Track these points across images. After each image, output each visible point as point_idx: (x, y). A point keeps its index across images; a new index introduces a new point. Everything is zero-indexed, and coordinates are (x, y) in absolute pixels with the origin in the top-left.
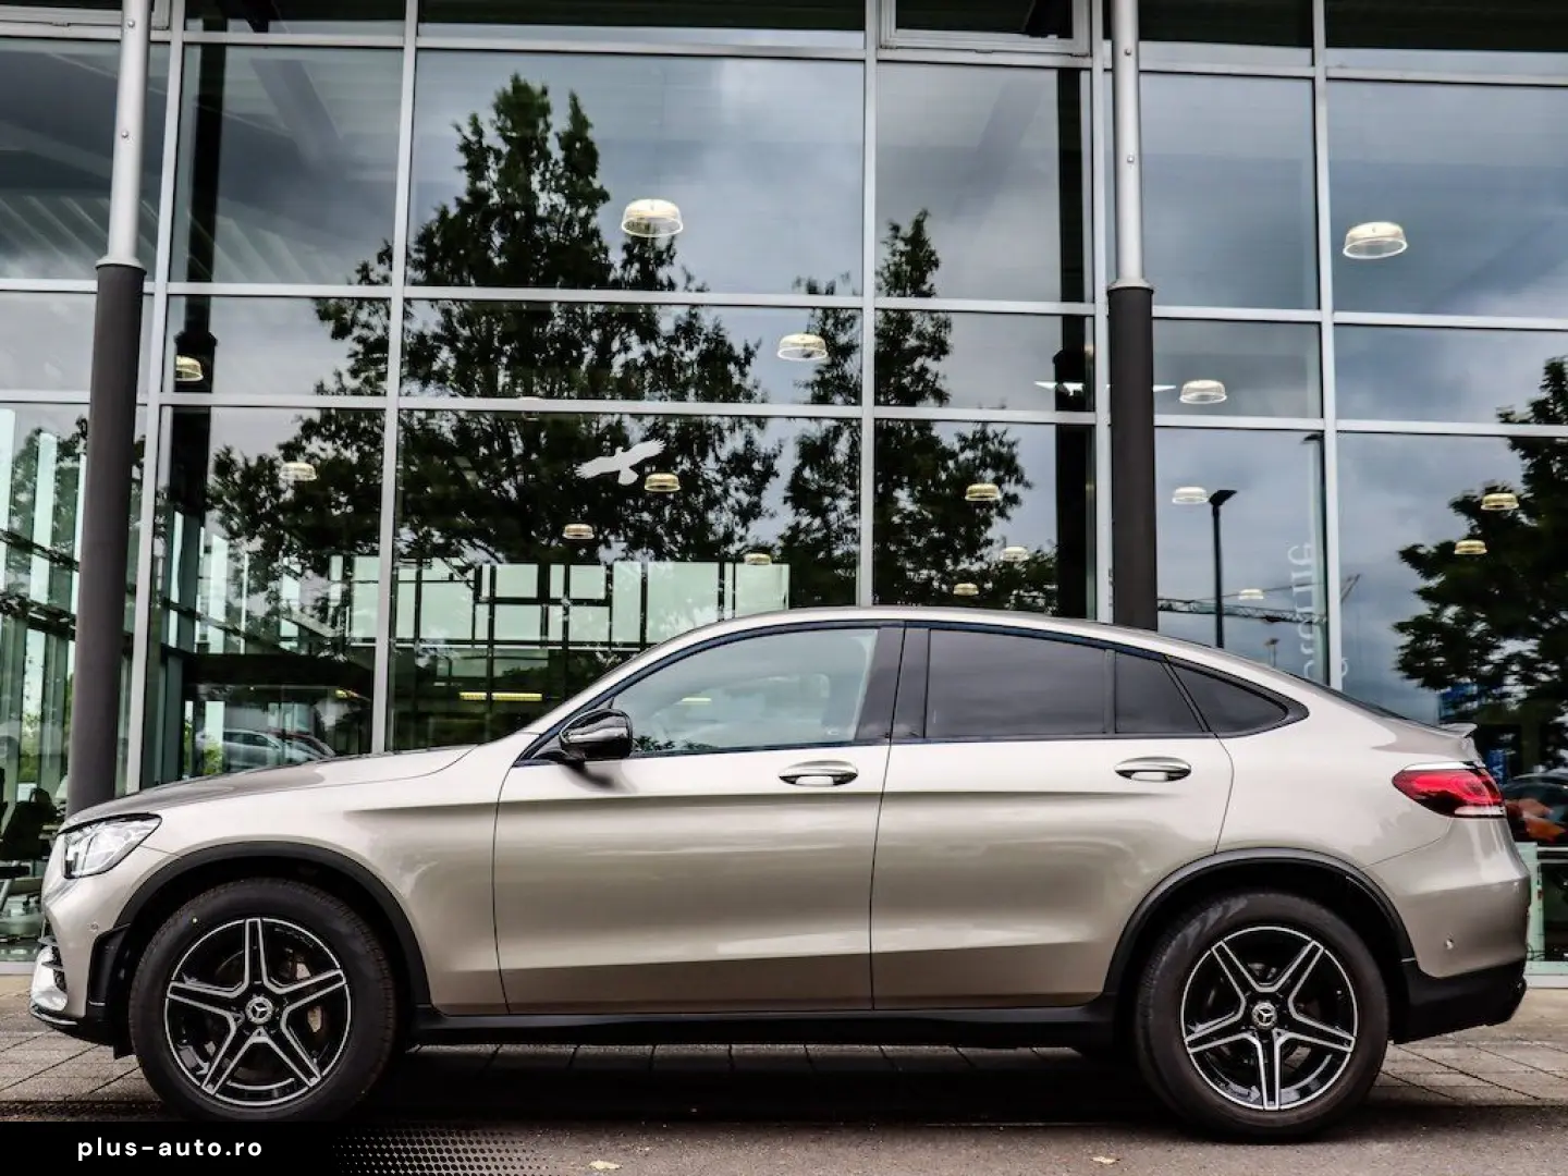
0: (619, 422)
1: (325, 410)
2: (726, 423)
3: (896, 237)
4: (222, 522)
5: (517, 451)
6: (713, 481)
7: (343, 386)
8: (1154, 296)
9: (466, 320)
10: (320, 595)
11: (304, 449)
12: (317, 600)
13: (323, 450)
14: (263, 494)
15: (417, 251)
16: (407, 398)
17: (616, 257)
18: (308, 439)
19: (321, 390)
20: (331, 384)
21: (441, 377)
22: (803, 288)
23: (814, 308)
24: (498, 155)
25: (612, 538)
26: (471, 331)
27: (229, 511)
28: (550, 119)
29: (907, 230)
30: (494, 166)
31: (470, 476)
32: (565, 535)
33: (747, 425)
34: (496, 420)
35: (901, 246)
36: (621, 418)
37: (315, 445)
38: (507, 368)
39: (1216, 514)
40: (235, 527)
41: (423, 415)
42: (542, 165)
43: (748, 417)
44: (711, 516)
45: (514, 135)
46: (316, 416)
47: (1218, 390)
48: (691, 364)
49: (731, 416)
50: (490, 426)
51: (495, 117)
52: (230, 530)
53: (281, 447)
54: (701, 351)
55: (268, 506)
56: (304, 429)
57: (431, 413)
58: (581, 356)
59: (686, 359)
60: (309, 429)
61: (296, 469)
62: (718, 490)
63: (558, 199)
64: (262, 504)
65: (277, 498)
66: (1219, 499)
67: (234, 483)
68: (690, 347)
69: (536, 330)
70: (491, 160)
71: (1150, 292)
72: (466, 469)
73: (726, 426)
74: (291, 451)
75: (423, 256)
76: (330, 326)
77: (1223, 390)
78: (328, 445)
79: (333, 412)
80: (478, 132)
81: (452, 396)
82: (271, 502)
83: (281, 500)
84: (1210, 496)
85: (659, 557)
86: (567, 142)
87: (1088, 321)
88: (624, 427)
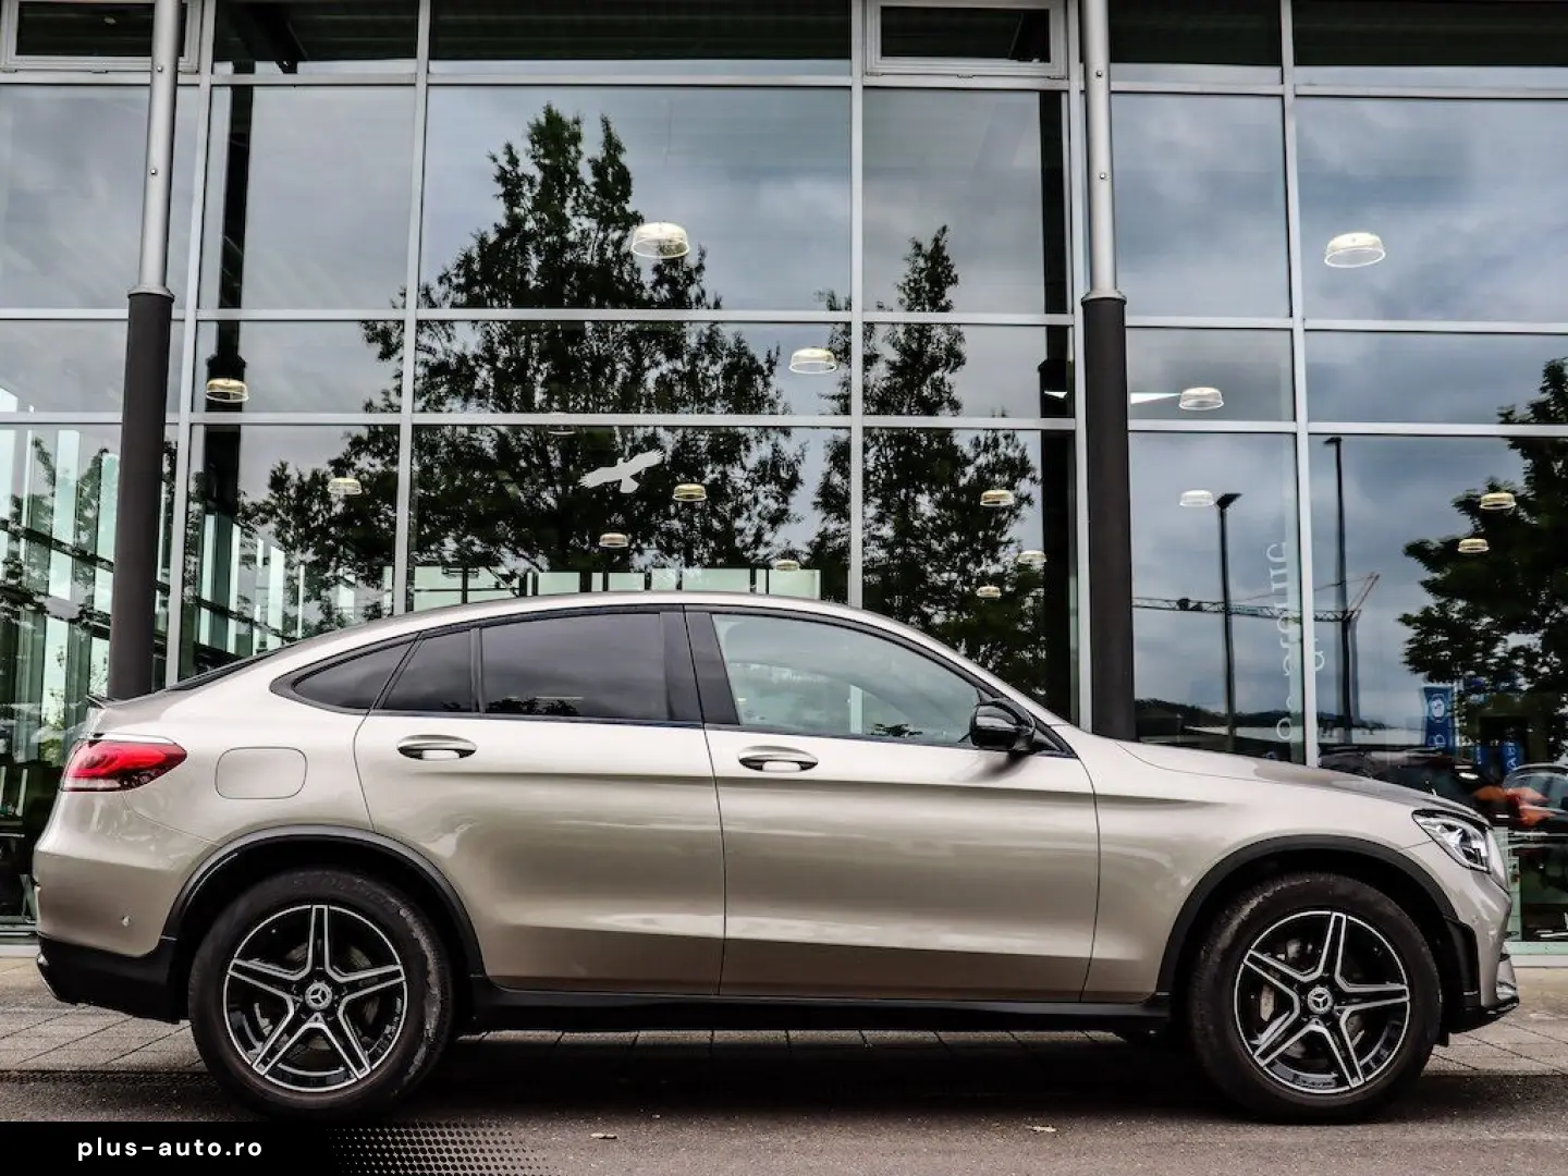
0: (654, 434)
1: (373, 428)
2: (752, 434)
3: (918, 255)
4: (278, 535)
5: (556, 463)
6: (743, 489)
7: (390, 403)
8: (1126, 307)
9: (506, 340)
10: (369, 603)
11: (353, 464)
12: (367, 608)
13: (371, 466)
14: (315, 508)
15: (457, 276)
16: (450, 414)
17: (648, 277)
18: (357, 454)
19: (369, 407)
20: (379, 402)
21: (481, 395)
22: (824, 304)
23: (837, 323)
24: (531, 181)
25: (645, 546)
26: (511, 352)
27: (284, 524)
28: (581, 147)
29: (928, 247)
30: (529, 194)
31: (511, 489)
32: (601, 544)
33: (773, 435)
34: (535, 434)
35: (921, 263)
36: (655, 431)
37: (364, 462)
38: (543, 385)
39: (1222, 516)
40: (290, 540)
41: (465, 431)
42: (575, 190)
43: (774, 428)
44: (739, 523)
45: (547, 162)
46: (364, 433)
47: (1215, 395)
48: (716, 378)
49: (757, 427)
50: (530, 440)
51: (530, 146)
52: (284, 541)
53: (332, 463)
54: (725, 366)
55: (321, 519)
56: (351, 444)
57: (472, 428)
58: (614, 372)
59: (710, 373)
60: (358, 445)
61: (346, 484)
62: (747, 497)
63: (589, 224)
64: (315, 519)
65: (329, 510)
66: (1225, 501)
67: (289, 497)
68: (713, 362)
69: (570, 349)
70: (526, 187)
71: (1122, 302)
72: (508, 482)
73: (751, 437)
74: (341, 467)
75: (462, 281)
76: (378, 347)
77: (1220, 395)
78: (377, 461)
79: (381, 429)
80: (514, 161)
81: (493, 411)
82: (323, 516)
83: (332, 514)
84: (1217, 499)
85: (689, 563)
86: (598, 169)
87: (1070, 330)
88: (659, 439)
